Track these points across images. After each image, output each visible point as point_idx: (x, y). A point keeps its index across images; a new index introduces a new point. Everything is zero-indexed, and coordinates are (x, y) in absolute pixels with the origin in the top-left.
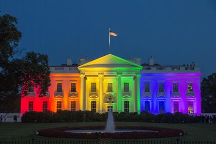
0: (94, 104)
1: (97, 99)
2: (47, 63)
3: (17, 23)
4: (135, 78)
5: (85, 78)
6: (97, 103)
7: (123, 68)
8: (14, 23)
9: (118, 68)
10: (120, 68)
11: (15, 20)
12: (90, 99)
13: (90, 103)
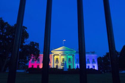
0: (57, 66)
1: (58, 64)
2: (38, 46)
3: (27, 29)
4: (73, 56)
5: (54, 56)
6: (58, 66)
7: (69, 52)
8: (26, 29)
9: (67, 52)
10: (68, 52)
11: (26, 28)
12: (56, 64)
13: (56, 66)
